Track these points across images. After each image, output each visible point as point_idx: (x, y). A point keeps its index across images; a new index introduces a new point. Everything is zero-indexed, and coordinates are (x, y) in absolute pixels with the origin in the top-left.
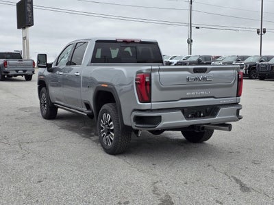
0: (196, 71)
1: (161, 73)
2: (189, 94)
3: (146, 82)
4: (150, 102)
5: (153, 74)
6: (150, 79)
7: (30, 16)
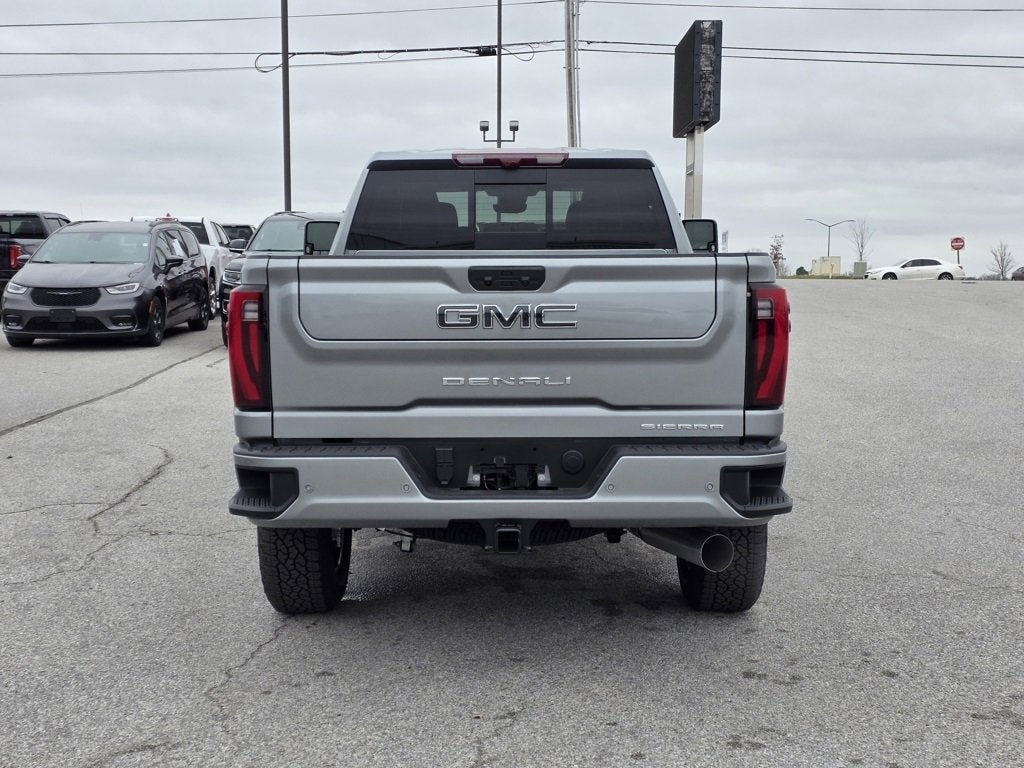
0: (481, 280)
1: (309, 288)
2: (452, 379)
3: (247, 325)
4: (267, 406)
5: (275, 293)
6: (264, 313)
7: (709, 87)
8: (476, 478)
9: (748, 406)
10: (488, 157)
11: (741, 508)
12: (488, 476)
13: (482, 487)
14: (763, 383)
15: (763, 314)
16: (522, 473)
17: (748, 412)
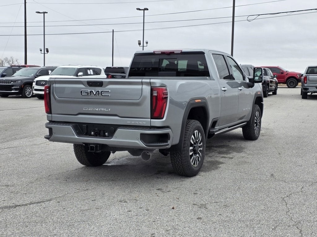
8: (93, 133)
9: (152, 118)
10: (162, 52)
11: (145, 144)
12: (96, 133)
13: (94, 135)
14: (155, 113)
15: (155, 94)
16: (102, 133)
17: (151, 120)
